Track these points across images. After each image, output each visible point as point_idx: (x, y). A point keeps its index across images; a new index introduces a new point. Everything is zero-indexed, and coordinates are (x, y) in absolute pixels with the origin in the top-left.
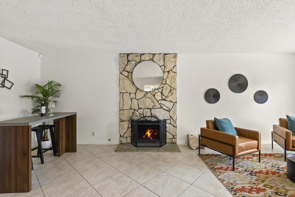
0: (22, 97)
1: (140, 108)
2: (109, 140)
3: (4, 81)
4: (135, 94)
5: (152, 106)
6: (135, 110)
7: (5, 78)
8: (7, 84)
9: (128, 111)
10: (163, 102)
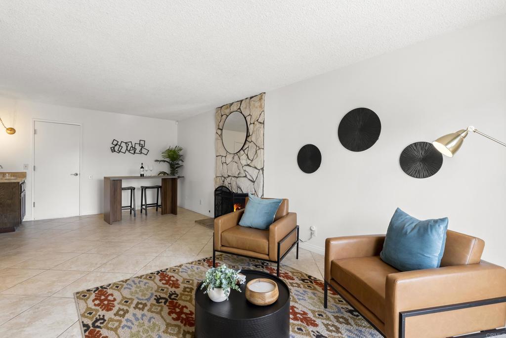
0: (157, 161)
1: (229, 176)
2: (210, 211)
3: (141, 149)
4: (226, 157)
5: (237, 173)
6: (225, 178)
7: (142, 146)
8: (144, 151)
9: (220, 179)
10: (247, 168)
